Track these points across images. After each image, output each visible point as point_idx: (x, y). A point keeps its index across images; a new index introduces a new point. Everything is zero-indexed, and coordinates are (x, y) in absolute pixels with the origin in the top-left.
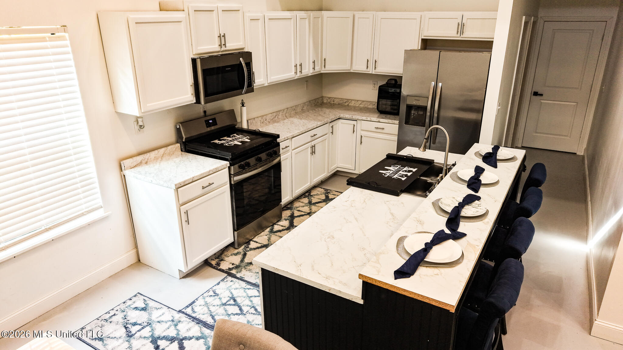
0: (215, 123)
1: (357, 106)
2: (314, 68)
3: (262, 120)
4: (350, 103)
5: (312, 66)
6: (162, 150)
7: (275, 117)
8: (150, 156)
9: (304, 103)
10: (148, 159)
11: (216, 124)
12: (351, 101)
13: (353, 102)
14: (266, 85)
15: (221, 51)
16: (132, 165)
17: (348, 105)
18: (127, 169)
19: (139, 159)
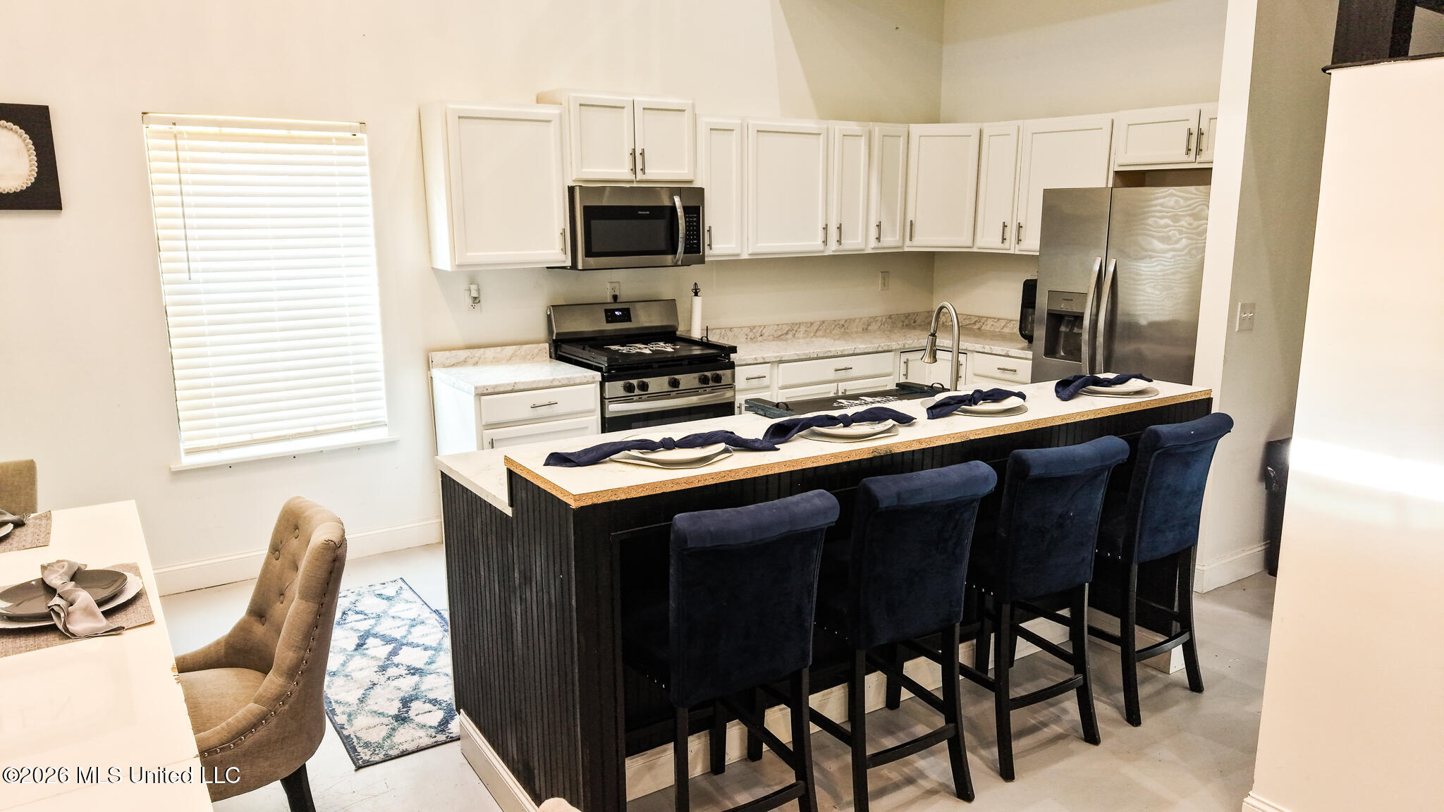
0: (626, 316)
1: (998, 330)
2: (878, 239)
3: (752, 333)
4: (983, 324)
5: (873, 232)
6: (509, 350)
7: (787, 333)
8: (484, 354)
9: (874, 319)
10: (480, 358)
11: (629, 320)
12: (987, 321)
13: (990, 322)
14: (745, 256)
15: (637, 181)
16: (447, 362)
17: (979, 329)
18: (437, 366)
19: (463, 354)
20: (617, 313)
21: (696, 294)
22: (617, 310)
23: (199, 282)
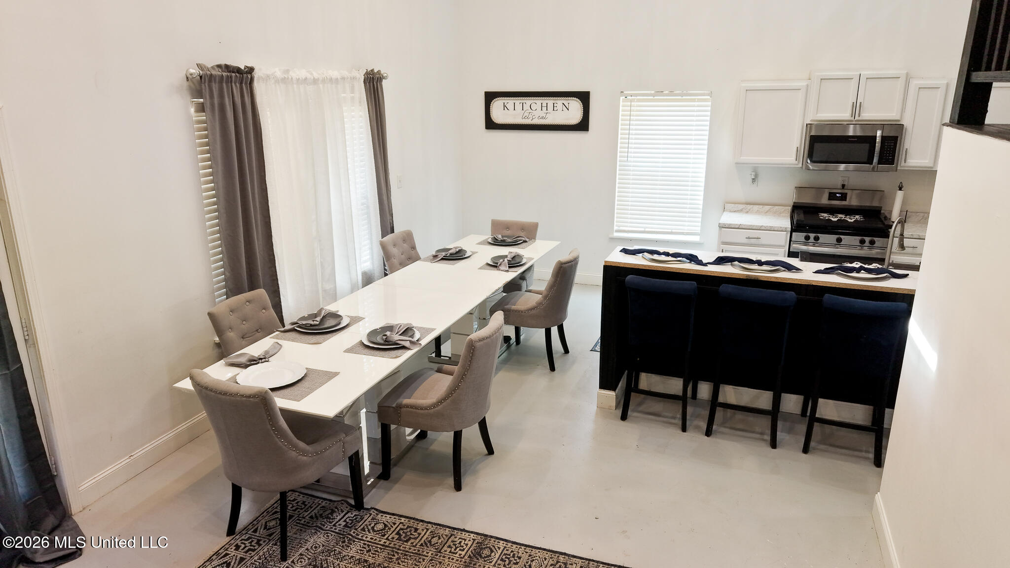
0: (844, 197)
6: (767, 208)
8: (752, 208)
10: (750, 210)
11: (843, 200)
15: (855, 121)
16: (732, 210)
18: (727, 211)
19: (741, 207)
20: (837, 195)
21: (900, 189)
22: (838, 193)
23: (631, 162)
